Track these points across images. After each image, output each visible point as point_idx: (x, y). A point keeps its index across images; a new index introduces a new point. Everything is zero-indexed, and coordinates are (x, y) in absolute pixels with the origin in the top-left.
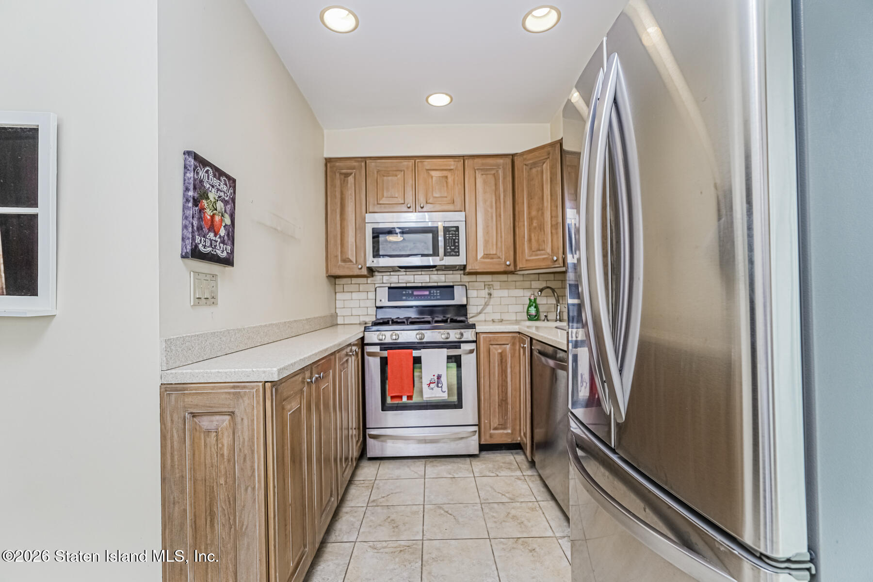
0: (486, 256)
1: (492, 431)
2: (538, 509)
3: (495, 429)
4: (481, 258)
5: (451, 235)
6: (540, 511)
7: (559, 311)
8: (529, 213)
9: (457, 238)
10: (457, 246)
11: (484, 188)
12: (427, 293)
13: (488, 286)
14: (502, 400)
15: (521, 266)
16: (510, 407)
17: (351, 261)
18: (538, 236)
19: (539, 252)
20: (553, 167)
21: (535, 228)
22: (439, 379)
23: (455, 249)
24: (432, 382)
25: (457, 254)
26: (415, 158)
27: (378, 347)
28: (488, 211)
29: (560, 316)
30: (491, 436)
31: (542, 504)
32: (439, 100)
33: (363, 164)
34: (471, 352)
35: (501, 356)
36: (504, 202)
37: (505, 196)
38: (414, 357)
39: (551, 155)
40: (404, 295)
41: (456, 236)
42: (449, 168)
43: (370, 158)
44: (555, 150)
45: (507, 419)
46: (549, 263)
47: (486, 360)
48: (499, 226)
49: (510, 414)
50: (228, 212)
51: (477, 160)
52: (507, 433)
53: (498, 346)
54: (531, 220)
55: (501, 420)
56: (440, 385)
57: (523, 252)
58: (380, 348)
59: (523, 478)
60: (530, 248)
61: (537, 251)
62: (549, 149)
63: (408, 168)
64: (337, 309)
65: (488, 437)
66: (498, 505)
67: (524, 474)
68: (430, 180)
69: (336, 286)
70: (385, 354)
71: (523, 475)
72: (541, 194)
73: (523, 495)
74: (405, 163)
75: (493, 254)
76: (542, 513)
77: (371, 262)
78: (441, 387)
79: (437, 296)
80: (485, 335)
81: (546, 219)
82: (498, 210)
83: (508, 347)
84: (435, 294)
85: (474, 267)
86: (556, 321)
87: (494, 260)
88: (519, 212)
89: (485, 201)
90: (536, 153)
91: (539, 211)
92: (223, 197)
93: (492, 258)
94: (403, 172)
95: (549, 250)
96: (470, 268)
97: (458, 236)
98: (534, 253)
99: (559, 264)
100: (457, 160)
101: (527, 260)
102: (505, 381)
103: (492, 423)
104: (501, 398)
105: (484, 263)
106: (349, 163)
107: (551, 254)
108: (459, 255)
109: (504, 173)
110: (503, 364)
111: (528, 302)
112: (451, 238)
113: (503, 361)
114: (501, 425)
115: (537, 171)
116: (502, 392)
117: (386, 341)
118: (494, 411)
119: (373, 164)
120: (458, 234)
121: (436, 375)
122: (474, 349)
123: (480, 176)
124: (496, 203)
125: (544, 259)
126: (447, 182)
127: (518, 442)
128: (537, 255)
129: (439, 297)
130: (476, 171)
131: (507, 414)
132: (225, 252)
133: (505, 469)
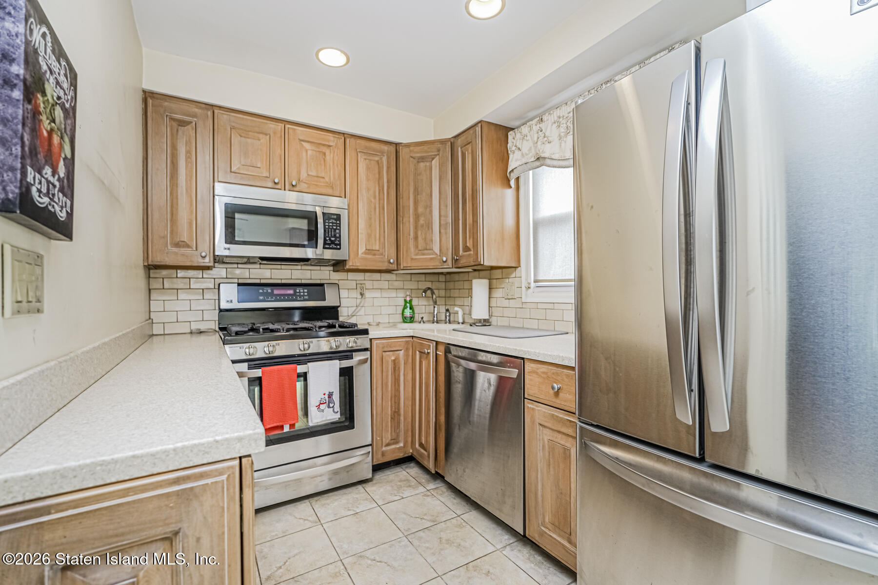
0: (369, 251)
1: (384, 449)
2: (464, 524)
3: (388, 445)
4: (362, 253)
5: (331, 224)
6: (468, 526)
7: (436, 312)
8: (416, 209)
9: (338, 228)
10: (338, 237)
11: (367, 174)
12: (291, 292)
13: (360, 285)
14: (395, 412)
15: (405, 265)
16: (402, 418)
17: (188, 246)
18: (426, 234)
19: (426, 251)
20: (441, 166)
21: (422, 226)
22: (330, 397)
23: (335, 240)
24: (322, 402)
25: (338, 247)
26: (286, 123)
27: (246, 364)
28: (371, 202)
29: (437, 318)
30: (383, 454)
31: (465, 517)
32: (332, 58)
33: (210, 113)
34: (365, 361)
35: (395, 364)
36: (388, 193)
37: (388, 187)
38: (298, 373)
39: (441, 153)
40: (261, 294)
41: (337, 226)
42: (327, 143)
43: (220, 107)
44: (445, 148)
45: (399, 431)
46: (437, 263)
47: (379, 368)
48: (382, 219)
49: (402, 426)
50: (68, 133)
51: (359, 141)
52: (400, 447)
53: (391, 353)
54: (417, 217)
55: (393, 434)
56: (331, 405)
57: (408, 249)
58: (249, 365)
59: (429, 494)
60: (417, 247)
61: (424, 250)
62: (439, 145)
63: (275, 133)
64: (151, 313)
65: (380, 456)
66: (424, 532)
67: (428, 488)
68: (304, 154)
69: (151, 279)
70: (258, 373)
71: (428, 490)
72: (429, 191)
73: (442, 513)
74: (272, 125)
75: (376, 250)
76: (471, 528)
77: (222, 248)
78: (333, 407)
79: (304, 296)
80: (378, 341)
81: (434, 218)
82: (382, 202)
83: (402, 353)
84: (302, 294)
85: (355, 263)
86: (433, 323)
87: (377, 256)
88: (403, 207)
89: (368, 190)
90: (425, 148)
91: (427, 208)
92: (63, 100)
93: (375, 255)
94: (268, 136)
95: (437, 250)
96: (351, 264)
97: (340, 226)
98: (420, 252)
99: (448, 265)
100: (337, 136)
101: (412, 259)
102: (397, 390)
103: (384, 439)
104: (393, 409)
105: (366, 259)
106: (185, 107)
107: (439, 254)
108: (340, 249)
109: (388, 162)
110: (396, 371)
111: (403, 304)
112: (331, 227)
113: (397, 369)
114: (394, 439)
115: (426, 166)
116: (395, 402)
117: (257, 356)
118: (387, 426)
119: (225, 116)
120: (340, 224)
121: (327, 393)
122: (367, 358)
123: (362, 160)
124: (379, 193)
125: (431, 259)
126: (325, 160)
127: (410, 454)
128: (423, 254)
129: (306, 297)
130: (359, 154)
131: (400, 426)
132: (64, 209)
133: (405, 488)
